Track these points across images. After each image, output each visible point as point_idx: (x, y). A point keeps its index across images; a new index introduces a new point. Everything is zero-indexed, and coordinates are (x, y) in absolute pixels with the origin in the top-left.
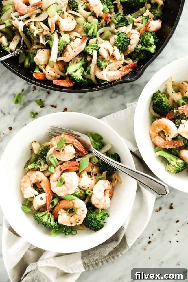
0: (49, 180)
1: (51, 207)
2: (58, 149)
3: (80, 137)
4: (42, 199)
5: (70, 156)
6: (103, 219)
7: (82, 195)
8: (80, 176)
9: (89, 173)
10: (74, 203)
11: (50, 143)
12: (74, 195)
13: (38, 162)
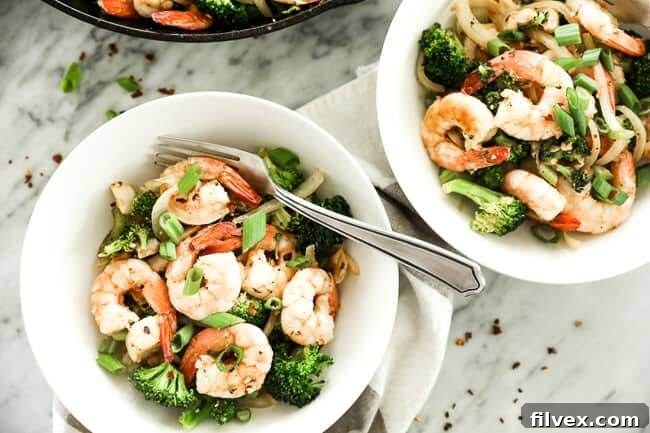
0: (165, 280)
1: (175, 350)
2: (180, 197)
3: (238, 159)
4: (147, 330)
5: (214, 212)
6: (316, 372)
7: (254, 312)
8: (248, 264)
9: (270, 255)
10: (234, 336)
11: (159, 182)
12: (233, 314)
13: (131, 233)
